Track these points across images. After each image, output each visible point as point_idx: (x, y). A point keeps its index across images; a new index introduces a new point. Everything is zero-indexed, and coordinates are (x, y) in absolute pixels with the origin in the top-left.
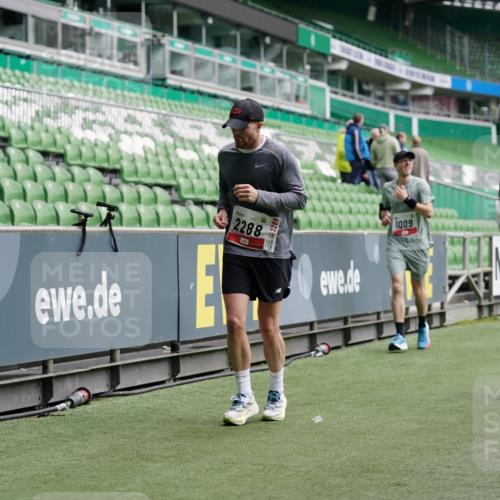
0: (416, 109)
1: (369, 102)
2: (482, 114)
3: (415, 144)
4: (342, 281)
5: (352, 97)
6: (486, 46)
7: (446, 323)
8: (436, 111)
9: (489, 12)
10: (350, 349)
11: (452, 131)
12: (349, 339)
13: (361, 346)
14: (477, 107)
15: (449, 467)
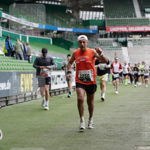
0: (28, 34)
1: (14, 32)
2: (48, 35)
3: (27, 44)
4: (5, 86)
5: (9, 30)
6: (49, 15)
7: (37, 98)
8: (34, 34)
9: (49, 4)
10: (8, 106)
11: (39, 40)
12: (8, 103)
13: (11, 106)
14: (46, 33)
15: (38, 141)
